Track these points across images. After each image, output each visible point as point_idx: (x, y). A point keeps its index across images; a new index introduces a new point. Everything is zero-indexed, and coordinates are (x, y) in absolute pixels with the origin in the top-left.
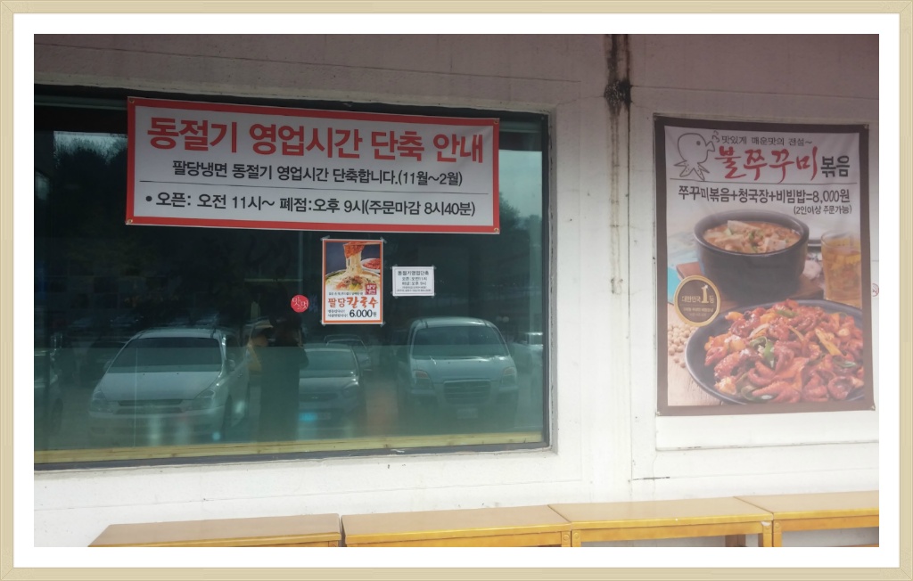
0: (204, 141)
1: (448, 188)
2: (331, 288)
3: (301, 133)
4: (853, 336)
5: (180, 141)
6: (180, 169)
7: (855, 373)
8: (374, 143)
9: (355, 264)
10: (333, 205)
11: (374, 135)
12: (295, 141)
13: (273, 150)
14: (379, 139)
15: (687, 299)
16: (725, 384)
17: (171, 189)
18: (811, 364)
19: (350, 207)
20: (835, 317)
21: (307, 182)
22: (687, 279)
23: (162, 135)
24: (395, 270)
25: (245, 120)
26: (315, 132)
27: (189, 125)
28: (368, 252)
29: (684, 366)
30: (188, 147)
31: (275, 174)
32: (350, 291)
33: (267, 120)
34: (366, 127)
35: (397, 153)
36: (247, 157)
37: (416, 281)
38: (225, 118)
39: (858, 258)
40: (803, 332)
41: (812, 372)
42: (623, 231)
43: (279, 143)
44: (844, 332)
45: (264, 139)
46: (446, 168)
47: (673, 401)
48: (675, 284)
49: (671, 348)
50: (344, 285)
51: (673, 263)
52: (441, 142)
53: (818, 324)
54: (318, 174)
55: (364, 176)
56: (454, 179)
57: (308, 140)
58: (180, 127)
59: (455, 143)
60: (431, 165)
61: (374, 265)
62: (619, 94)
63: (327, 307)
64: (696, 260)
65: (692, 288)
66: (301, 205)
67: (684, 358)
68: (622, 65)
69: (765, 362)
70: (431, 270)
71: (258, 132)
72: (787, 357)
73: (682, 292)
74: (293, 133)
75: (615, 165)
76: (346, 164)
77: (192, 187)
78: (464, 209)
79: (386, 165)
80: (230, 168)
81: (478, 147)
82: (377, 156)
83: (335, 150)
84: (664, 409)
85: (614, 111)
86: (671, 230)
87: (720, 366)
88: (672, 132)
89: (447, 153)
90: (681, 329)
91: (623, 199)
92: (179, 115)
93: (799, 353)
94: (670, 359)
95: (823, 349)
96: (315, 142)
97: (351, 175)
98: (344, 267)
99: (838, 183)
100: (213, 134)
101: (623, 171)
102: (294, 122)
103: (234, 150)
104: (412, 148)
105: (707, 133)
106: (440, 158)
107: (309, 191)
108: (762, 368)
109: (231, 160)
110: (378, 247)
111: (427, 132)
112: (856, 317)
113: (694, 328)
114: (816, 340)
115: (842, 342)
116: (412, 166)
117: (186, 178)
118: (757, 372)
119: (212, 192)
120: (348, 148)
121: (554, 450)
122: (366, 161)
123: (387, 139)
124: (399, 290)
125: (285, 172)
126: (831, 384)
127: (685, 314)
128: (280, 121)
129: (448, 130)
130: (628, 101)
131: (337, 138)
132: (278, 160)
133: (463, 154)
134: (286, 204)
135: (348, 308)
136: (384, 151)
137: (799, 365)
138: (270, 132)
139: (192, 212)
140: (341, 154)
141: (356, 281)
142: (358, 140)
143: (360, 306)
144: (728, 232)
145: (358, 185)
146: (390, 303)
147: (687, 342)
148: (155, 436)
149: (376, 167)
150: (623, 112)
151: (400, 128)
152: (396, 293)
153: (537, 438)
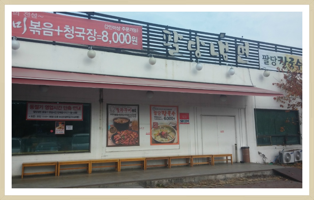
0: (38, 108)
1: (75, 114)
2: (57, 129)
3: (53, 106)
4: (137, 135)
5: (34, 108)
6: (34, 112)
7: (137, 140)
8: (64, 108)
9: (60, 125)
10: (57, 117)
12: (52, 108)
13: (48, 109)
14: (65, 107)
15: (111, 130)
16: (117, 142)
17: (33, 115)
18: (130, 139)
19: (60, 117)
20: (134, 132)
21: (53, 113)
23: (32, 107)
24: (67, 126)
25: (44, 105)
26: (55, 106)
27: (36, 106)
28: (63, 123)
30: (36, 109)
31: (49, 112)
32: (59, 130)
33: (48, 105)
34: (63, 105)
35: (67, 109)
36: (44, 110)
37: (70, 128)
38: (41, 105)
39: (137, 124)
40: (129, 135)
41: (130, 140)
42: (102, 120)
43: (49, 108)
44: (135, 134)
45: (47, 108)
46: (75, 111)
47: (109, 145)
48: (109, 128)
49: (109, 137)
50: (59, 128)
51: (109, 125)
52: (74, 107)
53: (131, 133)
54: (55, 112)
55: (62, 113)
56: (76, 113)
57: (54, 107)
58: (34, 106)
59: (76, 108)
61: (63, 125)
62: (101, 101)
63: (56, 131)
64: (113, 124)
65: (112, 128)
66: (53, 117)
67: (111, 139)
68: (102, 97)
69: (123, 139)
70: (72, 126)
71: (46, 106)
72: (126, 138)
73: (111, 129)
74: (52, 107)
75: (100, 111)
76: (59, 111)
77: (36, 115)
78: (78, 117)
79: (66, 111)
80: (42, 112)
81: (80, 108)
82: (64, 110)
83: (58, 109)
84: (107, 146)
85: (100, 103)
86: (109, 120)
87: (116, 140)
88: (109, 106)
89: (75, 109)
90: (110, 134)
91: (102, 116)
92: (34, 104)
93: (128, 138)
94: (109, 139)
95: (132, 137)
96: (55, 108)
97: (60, 112)
98: (59, 126)
99: (134, 113)
100: (39, 107)
101: (102, 112)
102: (52, 105)
104: (70, 108)
105: (115, 106)
106: (74, 110)
107: (53, 115)
108: (123, 140)
110: (64, 123)
111: (72, 106)
112: (137, 132)
113: (112, 134)
114: (131, 136)
115: (135, 136)
116: (70, 111)
117: (35, 113)
118: (122, 140)
119: (39, 115)
120: (60, 108)
121: (90, 152)
123: (66, 107)
124: (67, 129)
125: (50, 112)
126: (133, 142)
127: (111, 132)
128: (50, 105)
129: (75, 106)
130: (103, 102)
131: (58, 107)
132: (49, 110)
133: (78, 109)
134: (50, 117)
135: (59, 132)
137: (128, 139)
138: (48, 106)
139: (36, 118)
140: (59, 109)
143: (61, 131)
144: (118, 120)
145: (61, 114)
146: (66, 131)
147: (111, 136)
150: (102, 103)
151: (68, 105)
152: (67, 130)
153: (88, 151)
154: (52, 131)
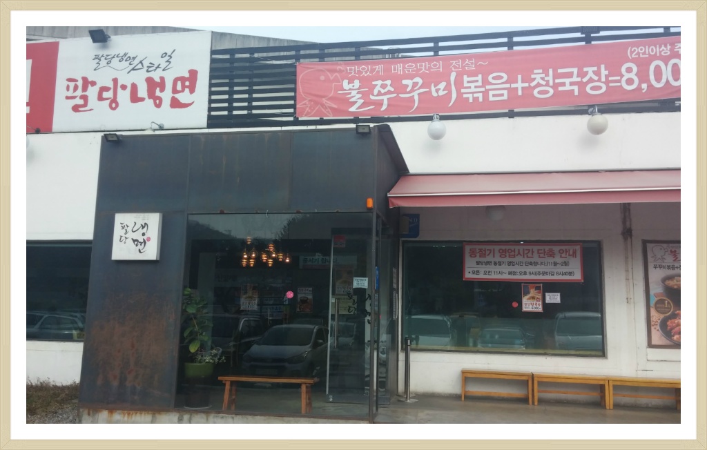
0: (485, 254)
1: (564, 267)
2: (525, 300)
3: (514, 251)
5: (478, 255)
6: (478, 263)
8: (538, 253)
9: (533, 292)
10: (525, 273)
11: (538, 250)
12: (513, 253)
13: (506, 256)
14: (540, 252)
15: (658, 306)
17: (475, 270)
19: (530, 274)
21: (517, 266)
22: (659, 298)
23: (473, 254)
24: (547, 294)
25: (497, 248)
26: (519, 250)
27: (480, 250)
28: (537, 288)
29: (658, 330)
30: (480, 257)
31: (507, 264)
32: (530, 302)
33: (503, 247)
34: (535, 248)
35: (546, 256)
36: (498, 259)
37: (554, 298)
38: (491, 247)
42: (631, 281)
43: (507, 254)
45: (503, 253)
46: (564, 260)
47: (654, 342)
48: (653, 301)
49: (652, 323)
50: (529, 299)
51: (652, 292)
52: (561, 252)
54: (520, 263)
55: (536, 264)
56: (566, 264)
57: (517, 253)
58: (478, 251)
59: (566, 252)
60: (558, 259)
61: (539, 293)
62: (627, 233)
63: (524, 306)
64: (662, 291)
65: (660, 302)
66: (514, 273)
67: (658, 327)
68: (628, 223)
70: (559, 294)
71: (501, 251)
73: (657, 303)
74: (512, 251)
75: (627, 258)
76: (529, 260)
77: (482, 269)
78: (570, 273)
79: (542, 260)
80: (493, 262)
81: (575, 252)
82: (539, 257)
83: (525, 256)
84: (650, 345)
85: (625, 239)
86: (650, 280)
87: (674, 330)
88: (649, 246)
89: (564, 255)
90: (656, 316)
91: (630, 270)
92: (478, 247)
94: (652, 328)
96: (519, 253)
97: (531, 264)
98: (529, 293)
100: (487, 252)
101: (630, 259)
102: (512, 247)
103: (494, 257)
104: (551, 254)
105: (665, 245)
106: (561, 257)
107: (517, 269)
109: (492, 260)
110: (540, 286)
111: (556, 248)
113: (662, 316)
116: (551, 260)
117: (480, 266)
119: (487, 270)
120: (530, 255)
121: (606, 358)
122: (536, 259)
123: (543, 251)
124: (548, 300)
125: (510, 263)
127: (658, 311)
128: (507, 247)
129: (564, 247)
130: (631, 236)
131: (526, 252)
132: (507, 259)
133: (569, 255)
134: (510, 273)
135: (531, 306)
136: (542, 255)
138: (505, 251)
139: (482, 276)
140: (528, 257)
141: (533, 298)
142: (533, 252)
143: (535, 306)
145: (533, 267)
146: (545, 305)
147: (659, 321)
148: (471, 344)
149: (539, 260)
150: (629, 239)
151: (547, 248)
152: (547, 302)
153: (600, 353)
154: (515, 305)
